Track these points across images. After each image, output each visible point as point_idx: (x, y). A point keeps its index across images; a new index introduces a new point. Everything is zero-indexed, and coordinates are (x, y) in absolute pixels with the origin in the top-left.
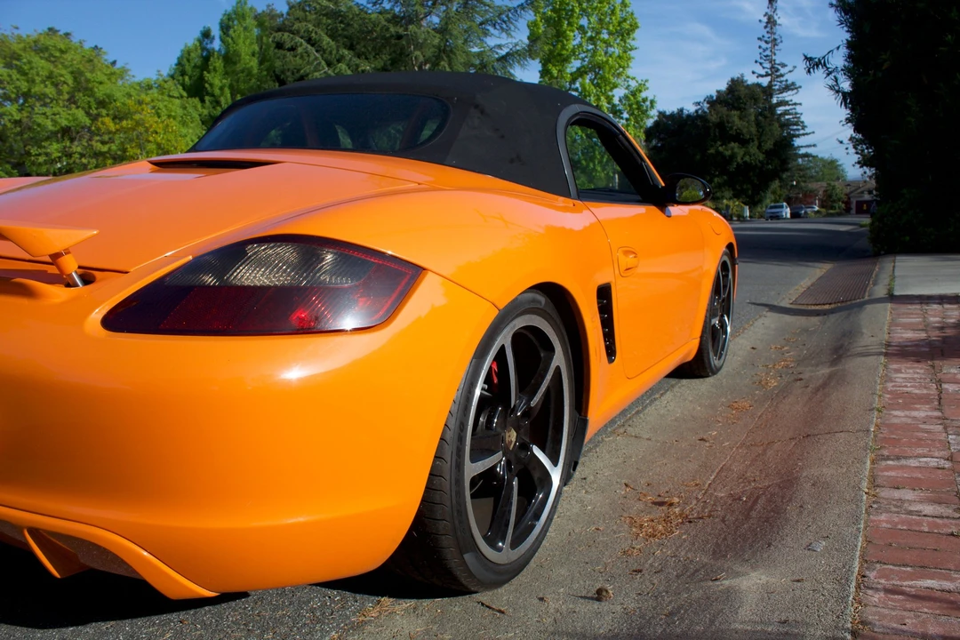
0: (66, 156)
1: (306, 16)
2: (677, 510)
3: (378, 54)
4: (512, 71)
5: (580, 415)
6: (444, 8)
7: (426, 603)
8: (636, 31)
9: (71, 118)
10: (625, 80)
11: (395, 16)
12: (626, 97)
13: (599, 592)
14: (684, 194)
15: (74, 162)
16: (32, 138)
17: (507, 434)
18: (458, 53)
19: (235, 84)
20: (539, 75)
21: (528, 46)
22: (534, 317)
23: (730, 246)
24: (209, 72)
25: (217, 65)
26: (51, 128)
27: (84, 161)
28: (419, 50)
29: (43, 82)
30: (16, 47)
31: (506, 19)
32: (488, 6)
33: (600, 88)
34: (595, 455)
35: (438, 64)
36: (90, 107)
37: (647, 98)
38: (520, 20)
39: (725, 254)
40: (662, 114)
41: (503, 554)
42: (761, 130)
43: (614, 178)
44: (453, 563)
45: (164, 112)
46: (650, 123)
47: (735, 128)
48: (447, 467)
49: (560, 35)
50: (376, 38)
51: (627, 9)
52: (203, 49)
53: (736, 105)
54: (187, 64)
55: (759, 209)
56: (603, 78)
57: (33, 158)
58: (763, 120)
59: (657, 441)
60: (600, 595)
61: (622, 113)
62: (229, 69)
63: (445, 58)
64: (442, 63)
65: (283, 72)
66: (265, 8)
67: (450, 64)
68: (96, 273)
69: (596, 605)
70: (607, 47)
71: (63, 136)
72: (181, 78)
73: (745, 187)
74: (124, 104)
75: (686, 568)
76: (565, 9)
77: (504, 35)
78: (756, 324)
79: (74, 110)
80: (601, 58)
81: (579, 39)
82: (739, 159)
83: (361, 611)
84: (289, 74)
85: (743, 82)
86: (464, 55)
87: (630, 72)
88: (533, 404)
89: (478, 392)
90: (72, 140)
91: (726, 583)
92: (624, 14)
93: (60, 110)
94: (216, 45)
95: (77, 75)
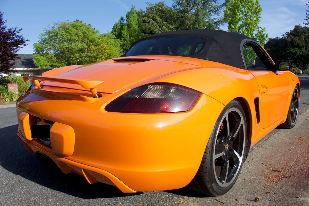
0: (81, 57)
1: (152, 12)
2: (281, 173)
3: (175, 23)
4: (219, 27)
5: (248, 140)
6: (197, 7)
7: (199, 199)
8: (261, 11)
9: (82, 46)
10: (257, 28)
11: (181, 11)
12: (258, 34)
13: (256, 199)
14: (282, 67)
15: (83, 59)
16: (71, 53)
17: (226, 146)
18: (201, 21)
19: (130, 34)
20: (228, 28)
21: (224, 18)
22: (235, 108)
23: (298, 84)
24: (123, 31)
25: (125, 28)
26: (77, 49)
27: (86, 59)
28: (188, 21)
29: (75, 36)
30: (68, 26)
31: (217, 10)
32: (211, 6)
33: (249, 31)
34: (252, 154)
35: (195, 26)
36: (88, 43)
37: (265, 34)
38: (221, 10)
39: (296, 87)
40: (270, 39)
41: (224, 184)
42: (306, 43)
43: (253, 61)
44: (209, 186)
45: (109, 43)
46: (266, 42)
47: (297, 43)
48: (208, 156)
49: (235, 14)
50: (175, 18)
51: (258, 4)
52: (121, 23)
53: (297, 35)
54: (116, 28)
55: (306, 71)
56: (249, 28)
57: (71, 58)
58: (308, 40)
59: (273, 150)
60: (256, 200)
61: (256, 40)
62: (129, 30)
63: (197, 23)
64: (196, 25)
65: (145, 30)
66: (139, 10)
67: (199, 25)
68: (102, 94)
69: (255, 203)
70: (251, 17)
71: (80, 52)
72: (115, 33)
73: (300, 63)
74: (97, 41)
75: (286, 193)
76: (236, 6)
77: (216, 15)
78: (306, 110)
79: (83, 44)
80: (249, 21)
81: (241, 15)
82: (298, 54)
83: (178, 200)
84: (147, 30)
85: (300, 27)
86: (203, 22)
87: (259, 25)
88: (234, 136)
89: (218, 132)
90: (82, 53)
91: (302, 199)
92: (257, 6)
93: (79, 44)
94: (125, 22)
95: (84, 33)
